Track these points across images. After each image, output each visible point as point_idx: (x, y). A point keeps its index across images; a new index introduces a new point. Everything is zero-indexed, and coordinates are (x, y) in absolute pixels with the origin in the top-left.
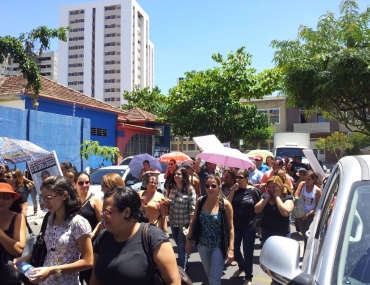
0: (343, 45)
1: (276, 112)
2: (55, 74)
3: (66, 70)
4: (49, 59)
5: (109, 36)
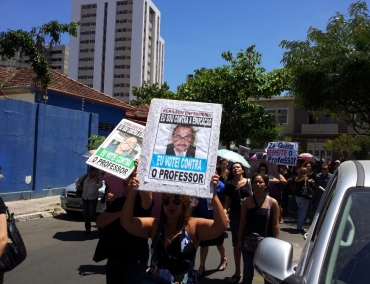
0: (352, 48)
1: (285, 112)
2: (66, 67)
3: (76, 64)
4: (60, 52)
5: (119, 31)
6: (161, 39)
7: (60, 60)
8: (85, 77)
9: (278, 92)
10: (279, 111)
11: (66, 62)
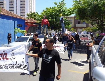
1: (71, 21)
3: (8, 6)
4: (3, 2)
7: (3, 5)
8: (11, 10)
11: (5, 6)
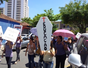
0: (76, 9)
2: (4, 13)
4: (2, 9)
5: (18, 4)
6: (28, 7)
7: (2, 11)
8: (9, 16)
9: (57, 20)
10: (57, 25)
11: (4, 12)
